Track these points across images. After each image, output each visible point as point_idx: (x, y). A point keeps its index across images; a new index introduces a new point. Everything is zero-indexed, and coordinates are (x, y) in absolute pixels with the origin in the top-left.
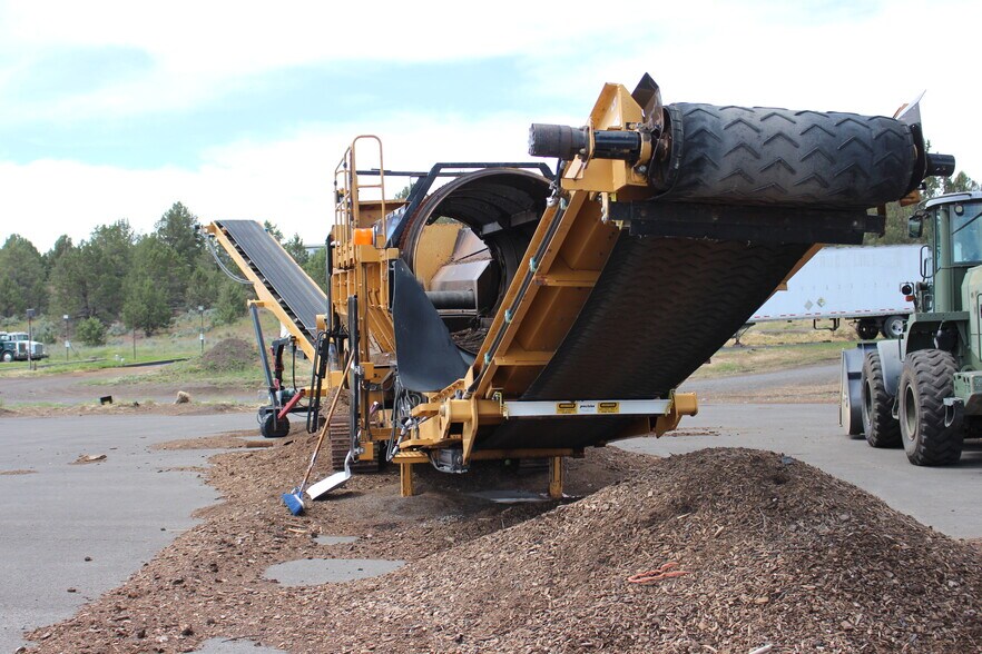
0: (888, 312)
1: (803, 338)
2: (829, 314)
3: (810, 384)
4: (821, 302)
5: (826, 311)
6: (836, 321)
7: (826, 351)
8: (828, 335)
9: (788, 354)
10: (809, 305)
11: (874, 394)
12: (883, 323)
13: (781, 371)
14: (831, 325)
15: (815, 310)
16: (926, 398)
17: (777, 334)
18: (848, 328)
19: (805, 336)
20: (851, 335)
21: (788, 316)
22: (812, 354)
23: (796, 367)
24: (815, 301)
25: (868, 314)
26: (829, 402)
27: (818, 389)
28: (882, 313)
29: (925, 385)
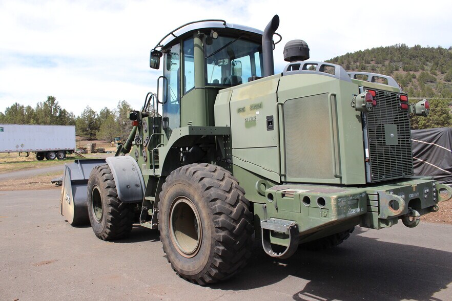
0: (49, 150)
1: (15, 160)
2: (26, 150)
3: (20, 179)
4: (22, 146)
5: (25, 149)
6: (28, 153)
7: (25, 165)
8: (24, 159)
9: (8, 166)
10: (17, 147)
11: (105, 200)
12: (47, 154)
13: (5, 173)
14: (26, 155)
15: (20, 148)
16: (222, 218)
17: (3, 158)
18: (33, 156)
19: (15, 159)
20: (33, 158)
21: (8, 151)
22: (19, 166)
23: (13, 171)
24: (20, 145)
25: (41, 151)
26: (34, 189)
27: (24, 181)
28: (47, 150)
29: (218, 203)
